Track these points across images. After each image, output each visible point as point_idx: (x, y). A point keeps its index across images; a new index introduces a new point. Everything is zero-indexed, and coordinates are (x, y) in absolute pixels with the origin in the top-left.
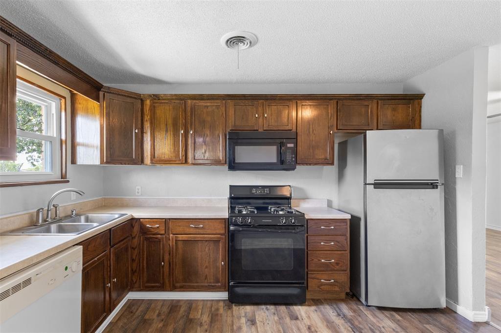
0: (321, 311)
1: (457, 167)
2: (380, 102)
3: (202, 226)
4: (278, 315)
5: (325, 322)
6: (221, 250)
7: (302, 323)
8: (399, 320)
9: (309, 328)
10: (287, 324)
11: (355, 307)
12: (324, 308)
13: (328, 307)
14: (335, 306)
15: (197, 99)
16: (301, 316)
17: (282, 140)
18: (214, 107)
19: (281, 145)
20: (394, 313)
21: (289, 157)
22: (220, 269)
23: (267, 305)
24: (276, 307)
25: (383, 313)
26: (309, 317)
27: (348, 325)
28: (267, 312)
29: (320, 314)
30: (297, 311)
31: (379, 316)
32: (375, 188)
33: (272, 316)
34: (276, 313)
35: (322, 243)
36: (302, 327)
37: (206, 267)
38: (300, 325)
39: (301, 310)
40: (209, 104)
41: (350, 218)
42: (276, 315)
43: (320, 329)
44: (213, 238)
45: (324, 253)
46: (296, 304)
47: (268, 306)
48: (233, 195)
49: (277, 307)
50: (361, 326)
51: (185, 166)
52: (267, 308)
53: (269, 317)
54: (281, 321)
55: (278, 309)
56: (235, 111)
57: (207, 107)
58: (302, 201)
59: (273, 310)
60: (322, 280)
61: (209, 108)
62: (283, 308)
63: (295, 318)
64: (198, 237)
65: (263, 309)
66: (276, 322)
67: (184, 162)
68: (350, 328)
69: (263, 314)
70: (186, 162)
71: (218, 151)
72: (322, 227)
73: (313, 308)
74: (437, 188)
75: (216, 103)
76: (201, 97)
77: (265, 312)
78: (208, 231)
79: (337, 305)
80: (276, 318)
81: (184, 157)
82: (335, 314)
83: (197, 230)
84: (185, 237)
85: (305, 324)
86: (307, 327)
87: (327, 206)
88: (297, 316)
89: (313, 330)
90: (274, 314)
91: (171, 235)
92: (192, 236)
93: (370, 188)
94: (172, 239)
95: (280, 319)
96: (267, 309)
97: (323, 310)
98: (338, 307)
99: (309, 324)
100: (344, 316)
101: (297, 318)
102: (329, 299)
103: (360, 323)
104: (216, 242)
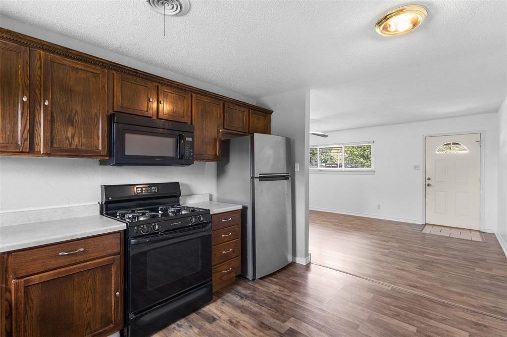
0: (227, 301)
1: (296, 164)
2: (251, 111)
3: (82, 249)
4: (195, 326)
5: (238, 310)
6: (113, 276)
7: (222, 320)
8: (276, 282)
9: (231, 322)
10: (210, 330)
11: (246, 285)
12: (227, 297)
13: (229, 295)
14: (233, 291)
15: (57, 54)
16: (217, 315)
17: (181, 133)
18: (89, 74)
19: (180, 138)
20: (270, 278)
21: (187, 152)
22: (113, 304)
23: (175, 322)
24: (187, 319)
25: (265, 281)
26: (222, 312)
27: (253, 303)
28: (181, 329)
29: (228, 304)
30: (209, 312)
31: (266, 285)
32: (260, 181)
33: (190, 330)
34: (191, 325)
35: (223, 236)
36: (225, 325)
37: (89, 310)
38: (222, 324)
39: (211, 309)
40: (80, 67)
41: (242, 208)
42: (193, 326)
43: (239, 318)
44: (101, 263)
45: (224, 245)
46: (203, 306)
47: (178, 322)
48: (110, 198)
49: (188, 317)
50: (263, 299)
51: (30, 157)
52: (178, 325)
53: (187, 333)
54: (204, 331)
55: (190, 319)
56: (121, 87)
57: (78, 70)
58: (188, 197)
59: (186, 324)
60: (223, 271)
61: (80, 73)
62: (194, 316)
63: (212, 319)
64: (74, 269)
65: (175, 328)
66: (199, 335)
67: (28, 150)
68: (257, 305)
69: (179, 333)
70: (32, 150)
71: (96, 138)
72: (223, 220)
73: (219, 301)
74: (288, 179)
75: (94, 69)
76: (67, 53)
77: (180, 331)
78: (93, 255)
79: (234, 290)
80: (196, 330)
81: (28, 142)
82: (239, 298)
83: (73, 258)
84: (46, 276)
85: (225, 320)
86: (228, 322)
87: (209, 200)
88: (213, 317)
89: (235, 322)
90: (191, 327)
91: (13, 281)
92: (61, 269)
93: (256, 181)
94: (17, 287)
95: (199, 329)
96: (180, 326)
97: (227, 299)
98: (236, 291)
99: (228, 319)
100: (245, 296)
101: (214, 320)
102: (224, 287)
103: (259, 297)
104: (106, 267)
